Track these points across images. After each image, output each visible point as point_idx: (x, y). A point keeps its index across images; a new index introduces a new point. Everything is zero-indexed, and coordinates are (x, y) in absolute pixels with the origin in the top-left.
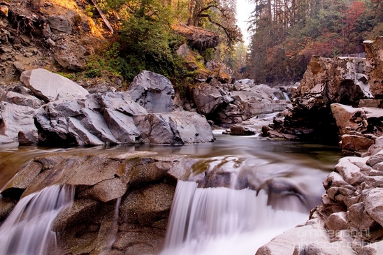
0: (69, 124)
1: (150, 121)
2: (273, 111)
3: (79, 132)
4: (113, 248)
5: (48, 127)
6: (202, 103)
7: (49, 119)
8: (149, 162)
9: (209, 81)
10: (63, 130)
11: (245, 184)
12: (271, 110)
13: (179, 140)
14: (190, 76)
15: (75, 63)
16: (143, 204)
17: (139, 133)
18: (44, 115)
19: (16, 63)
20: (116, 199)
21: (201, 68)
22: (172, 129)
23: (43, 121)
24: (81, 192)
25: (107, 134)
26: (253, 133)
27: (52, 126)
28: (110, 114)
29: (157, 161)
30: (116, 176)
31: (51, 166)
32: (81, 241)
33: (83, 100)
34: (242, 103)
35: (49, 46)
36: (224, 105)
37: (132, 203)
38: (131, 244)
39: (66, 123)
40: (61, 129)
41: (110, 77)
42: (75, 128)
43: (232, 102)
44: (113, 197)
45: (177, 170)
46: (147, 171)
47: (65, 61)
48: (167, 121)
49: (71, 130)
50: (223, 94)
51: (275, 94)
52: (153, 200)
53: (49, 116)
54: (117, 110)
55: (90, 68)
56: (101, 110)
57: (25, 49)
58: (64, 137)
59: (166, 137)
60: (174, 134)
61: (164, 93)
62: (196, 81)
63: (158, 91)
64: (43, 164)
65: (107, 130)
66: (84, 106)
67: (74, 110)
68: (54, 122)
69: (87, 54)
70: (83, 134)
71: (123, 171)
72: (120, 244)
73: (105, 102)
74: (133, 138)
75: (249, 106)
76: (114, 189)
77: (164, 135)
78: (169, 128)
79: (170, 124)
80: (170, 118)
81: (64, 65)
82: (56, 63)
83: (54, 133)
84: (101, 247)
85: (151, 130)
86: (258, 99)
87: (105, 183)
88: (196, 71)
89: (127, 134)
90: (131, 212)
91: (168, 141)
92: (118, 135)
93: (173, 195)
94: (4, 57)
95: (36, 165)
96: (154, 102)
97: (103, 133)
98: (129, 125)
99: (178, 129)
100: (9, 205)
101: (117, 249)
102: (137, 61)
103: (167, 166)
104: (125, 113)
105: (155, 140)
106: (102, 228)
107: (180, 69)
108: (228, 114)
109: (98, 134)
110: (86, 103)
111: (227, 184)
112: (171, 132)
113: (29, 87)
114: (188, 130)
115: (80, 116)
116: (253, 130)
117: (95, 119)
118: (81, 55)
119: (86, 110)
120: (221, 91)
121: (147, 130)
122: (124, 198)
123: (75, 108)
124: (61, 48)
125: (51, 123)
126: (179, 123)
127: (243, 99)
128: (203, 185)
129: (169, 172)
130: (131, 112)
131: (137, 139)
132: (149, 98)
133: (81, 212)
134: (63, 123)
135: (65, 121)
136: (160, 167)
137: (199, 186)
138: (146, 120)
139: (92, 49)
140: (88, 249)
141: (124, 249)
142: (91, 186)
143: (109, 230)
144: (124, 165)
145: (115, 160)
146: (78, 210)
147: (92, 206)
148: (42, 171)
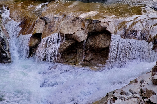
4: (84, 60)
8: (96, 22)
11: (143, 38)
16: (96, 43)
24: (68, 37)
29: (100, 22)
30: (81, 28)
31: (49, 21)
32: (70, 57)
37: (91, 42)
38: (92, 59)
44: (82, 40)
52: (101, 42)
64: (45, 20)
71: (84, 26)
72: (87, 59)
76: (82, 36)
84: (79, 60)
87: (77, 32)
90: (91, 46)
93: (110, 40)
95: (42, 21)
101: (86, 61)
103: (106, 25)
106: (78, 51)
111: (135, 38)
122: (87, 40)
128: (123, 37)
129: (107, 29)
133: (70, 45)
136: (102, 26)
137: (122, 37)
140: (74, 60)
141: (89, 61)
142: (72, 35)
143: (81, 53)
144: (84, 23)
145: (79, 19)
146: (68, 45)
147: (74, 43)
148: (46, 24)
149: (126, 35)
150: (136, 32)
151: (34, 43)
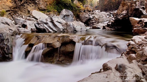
0: (44, 26)
1: (66, 25)
2: (107, 21)
3: (46, 28)
4: (58, 61)
5: (38, 27)
6: (82, 19)
7: (38, 25)
8: (67, 37)
9: (84, 11)
10: (42, 28)
11: (97, 44)
12: (106, 21)
13: (76, 30)
14: (78, 10)
15: (44, 8)
16: (66, 49)
17: (63, 28)
18: (37, 23)
19: (28, 9)
20: (58, 47)
21: (82, 7)
22: (73, 27)
23: (37, 25)
24: (48, 45)
25: (54, 29)
26: (100, 28)
27: (39, 27)
28: (55, 23)
29: (69, 37)
30: (58, 41)
31: (40, 38)
32: (50, 58)
33: (47, 19)
34: (96, 18)
35: (36, 3)
36: (90, 19)
37: (63, 49)
38: (63, 60)
39: (43, 26)
40: (42, 27)
41: (54, 12)
42: (45, 27)
43: (92, 18)
44: (57, 47)
45: (75, 40)
46: (66, 39)
47: (41, 7)
48: (72, 25)
49: (44, 28)
50: (89, 16)
51: (108, 15)
52: (69, 48)
53: (38, 24)
54: (57, 22)
55: (48, 9)
56: (52, 22)
57: (30, 5)
58: (43, 30)
59: (71, 30)
60: (74, 28)
61: (70, 16)
62: (80, 12)
63: (68, 15)
64: (38, 37)
65: (54, 27)
66: (47, 21)
67: (45, 22)
68: (40, 25)
69: (47, 5)
70: (48, 29)
71: (60, 39)
72: (60, 60)
73: (53, 19)
74: (62, 30)
75: (98, 19)
76: (58, 45)
77: (71, 29)
78: (72, 27)
79: (73, 26)
80: (72, 24)
81: (41, 9)
82: (39, 8)
83: (40, 29)
84: (55, 60)
85: (67, 27)
86: (101, 17)
87: (55, 43)
88: (80, 8)
89: (60, 29)
90: (63, 51)
91: (72, 31)
92: (57, 29)
93: (75, 47)
94: (25, 7)
95: (36, 38)
96: (67, 19)
97: (53, 28)
98: (60, 26)
99: (75, 27)
100: (31, 48)
101: (59, 61)
102: (62, 6)
103: (72, 38)
104: (59, 22)
105: (68, 30)
106: (55, 55)
107: (75, 8)
108: (91, 22)
109: (52, 29)
110: (48, 20)
111: (92, 44)
112: (73, 28)
113: (32, 16)
114: (78, 28)
115: (46, 24)
116: (100, 27)
117: (50, 24)
118: (45, 5)
119: (48, 22)
120: (89, 15)
121: (66, 28)
122: (60, 47)
123: (45, 21)
124: (39, 4)
125: (39, 26)
126: (75, 25)
127: (96, 17)
128: (84, 44)
129: (73, 40)
130: (61, 22)
131: (63, 30)
132: (66, 18)
133: (49, 50)
134: (42, 26)
135: (42, 25)
136: (70, 39)
137: (83, 45)
138: (65, 24)
139: (48, 3)
140: (52, 61)
141: (61, 61)
142: (51, 44)
143: (57, 56)
144: (60, 38)
145: (57, 36)
146: (48, 50)
147: (52, 49)
148: (38, 39)
149: (85, 44)
150: (92, 41)
151: (28, 50)
